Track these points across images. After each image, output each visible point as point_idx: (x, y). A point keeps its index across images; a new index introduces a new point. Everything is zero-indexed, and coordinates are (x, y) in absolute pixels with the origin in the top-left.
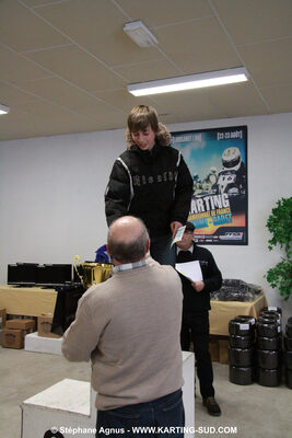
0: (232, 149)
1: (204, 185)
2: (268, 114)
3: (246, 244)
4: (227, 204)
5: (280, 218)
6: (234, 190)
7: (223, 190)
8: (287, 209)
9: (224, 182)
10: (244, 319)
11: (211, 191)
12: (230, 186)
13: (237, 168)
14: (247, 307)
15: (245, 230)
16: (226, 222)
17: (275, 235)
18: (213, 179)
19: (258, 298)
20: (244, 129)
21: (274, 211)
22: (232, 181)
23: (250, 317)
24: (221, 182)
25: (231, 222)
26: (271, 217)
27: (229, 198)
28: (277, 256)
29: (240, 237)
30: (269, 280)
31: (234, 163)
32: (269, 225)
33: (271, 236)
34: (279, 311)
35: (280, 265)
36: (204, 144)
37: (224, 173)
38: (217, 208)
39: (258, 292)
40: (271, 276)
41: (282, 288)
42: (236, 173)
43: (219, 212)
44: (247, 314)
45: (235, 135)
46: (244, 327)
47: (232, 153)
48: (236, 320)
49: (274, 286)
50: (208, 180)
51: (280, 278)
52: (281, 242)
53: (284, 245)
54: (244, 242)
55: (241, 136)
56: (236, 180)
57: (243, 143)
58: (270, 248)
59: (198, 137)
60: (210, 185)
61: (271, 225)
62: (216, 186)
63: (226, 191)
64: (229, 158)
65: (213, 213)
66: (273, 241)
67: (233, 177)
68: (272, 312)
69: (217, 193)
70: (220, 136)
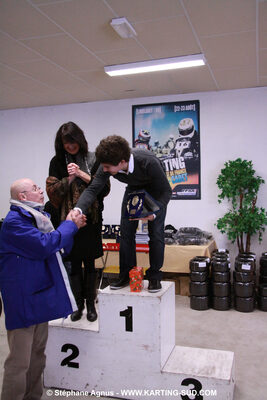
0: (187, 120)
1: (164, 150)
2: (217, 90)
3: (199, 198)
4: (183, 165)
5: (227, 176)
6: (189, 154)
7: (179, 154)
8: (234, 170)
9: (180, 148)
10: (201, 259)
11: (169, 155)
12: (186, 151)
13: (191, 135)
14: (202, 250)
15: (198, 187)
16: (182, 180)
17: (224, 191)
18: (171, 145)
19: (210, 242)
20: (197, 103)
21: (223, 171)
22: (187, 147)
23: (206, 257)
24: (178, 147)
25: (186, 180)
26: (220, 177)
27: (185, 161)
28: (225, 208)
29: (194, 193)
30: (219, 227)
31: (189, 131)
32: (218, 183)
33: (220, 191)
34: (227, 252)
35: (227, 215)
36: (163, 116)
37: (181, 140)
38: (174, 169)
39: (210, 238)
40: (220, 224)
41: (230, 234)
42: (191, 139)
43: (176, 172)
44: (202, 255)
45: (189, 108)
46: (202, 265)
47: (187, 123)
48: (195, 260)
49: (222, 232)
50: (167, 146)
51: (228, 226)
52: (228, 196)
53: (231, 199)
54: (198, 197)
55: (194, 109)
56: (191, 145)
57: (196, 115)
58: (220, 201)
59: (158, 110)
60: (169, 150)
61: (221, 182)
62: (173, 151)
63: (182, 155)
64: (184, 127)
65: (172, 173)
66: (222, 196)
67: (188, 143)
68: (222, 253)
69: (175, 157)
70: (177, 108)
